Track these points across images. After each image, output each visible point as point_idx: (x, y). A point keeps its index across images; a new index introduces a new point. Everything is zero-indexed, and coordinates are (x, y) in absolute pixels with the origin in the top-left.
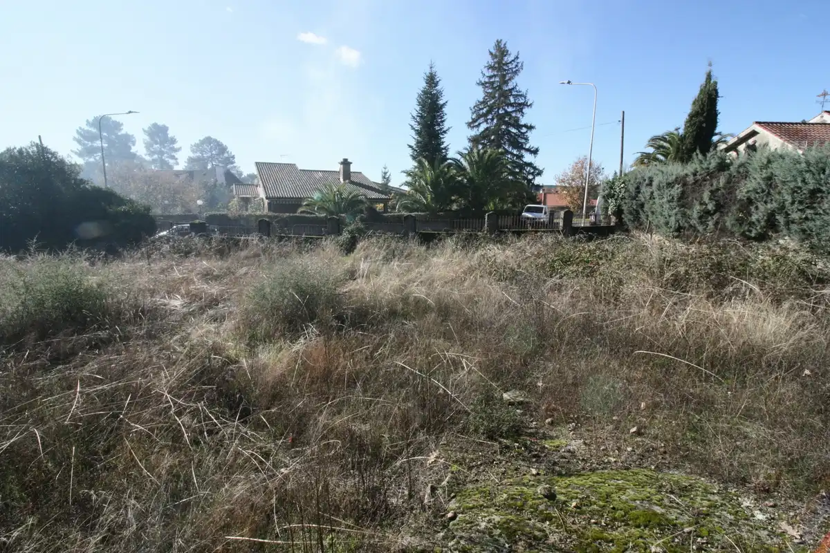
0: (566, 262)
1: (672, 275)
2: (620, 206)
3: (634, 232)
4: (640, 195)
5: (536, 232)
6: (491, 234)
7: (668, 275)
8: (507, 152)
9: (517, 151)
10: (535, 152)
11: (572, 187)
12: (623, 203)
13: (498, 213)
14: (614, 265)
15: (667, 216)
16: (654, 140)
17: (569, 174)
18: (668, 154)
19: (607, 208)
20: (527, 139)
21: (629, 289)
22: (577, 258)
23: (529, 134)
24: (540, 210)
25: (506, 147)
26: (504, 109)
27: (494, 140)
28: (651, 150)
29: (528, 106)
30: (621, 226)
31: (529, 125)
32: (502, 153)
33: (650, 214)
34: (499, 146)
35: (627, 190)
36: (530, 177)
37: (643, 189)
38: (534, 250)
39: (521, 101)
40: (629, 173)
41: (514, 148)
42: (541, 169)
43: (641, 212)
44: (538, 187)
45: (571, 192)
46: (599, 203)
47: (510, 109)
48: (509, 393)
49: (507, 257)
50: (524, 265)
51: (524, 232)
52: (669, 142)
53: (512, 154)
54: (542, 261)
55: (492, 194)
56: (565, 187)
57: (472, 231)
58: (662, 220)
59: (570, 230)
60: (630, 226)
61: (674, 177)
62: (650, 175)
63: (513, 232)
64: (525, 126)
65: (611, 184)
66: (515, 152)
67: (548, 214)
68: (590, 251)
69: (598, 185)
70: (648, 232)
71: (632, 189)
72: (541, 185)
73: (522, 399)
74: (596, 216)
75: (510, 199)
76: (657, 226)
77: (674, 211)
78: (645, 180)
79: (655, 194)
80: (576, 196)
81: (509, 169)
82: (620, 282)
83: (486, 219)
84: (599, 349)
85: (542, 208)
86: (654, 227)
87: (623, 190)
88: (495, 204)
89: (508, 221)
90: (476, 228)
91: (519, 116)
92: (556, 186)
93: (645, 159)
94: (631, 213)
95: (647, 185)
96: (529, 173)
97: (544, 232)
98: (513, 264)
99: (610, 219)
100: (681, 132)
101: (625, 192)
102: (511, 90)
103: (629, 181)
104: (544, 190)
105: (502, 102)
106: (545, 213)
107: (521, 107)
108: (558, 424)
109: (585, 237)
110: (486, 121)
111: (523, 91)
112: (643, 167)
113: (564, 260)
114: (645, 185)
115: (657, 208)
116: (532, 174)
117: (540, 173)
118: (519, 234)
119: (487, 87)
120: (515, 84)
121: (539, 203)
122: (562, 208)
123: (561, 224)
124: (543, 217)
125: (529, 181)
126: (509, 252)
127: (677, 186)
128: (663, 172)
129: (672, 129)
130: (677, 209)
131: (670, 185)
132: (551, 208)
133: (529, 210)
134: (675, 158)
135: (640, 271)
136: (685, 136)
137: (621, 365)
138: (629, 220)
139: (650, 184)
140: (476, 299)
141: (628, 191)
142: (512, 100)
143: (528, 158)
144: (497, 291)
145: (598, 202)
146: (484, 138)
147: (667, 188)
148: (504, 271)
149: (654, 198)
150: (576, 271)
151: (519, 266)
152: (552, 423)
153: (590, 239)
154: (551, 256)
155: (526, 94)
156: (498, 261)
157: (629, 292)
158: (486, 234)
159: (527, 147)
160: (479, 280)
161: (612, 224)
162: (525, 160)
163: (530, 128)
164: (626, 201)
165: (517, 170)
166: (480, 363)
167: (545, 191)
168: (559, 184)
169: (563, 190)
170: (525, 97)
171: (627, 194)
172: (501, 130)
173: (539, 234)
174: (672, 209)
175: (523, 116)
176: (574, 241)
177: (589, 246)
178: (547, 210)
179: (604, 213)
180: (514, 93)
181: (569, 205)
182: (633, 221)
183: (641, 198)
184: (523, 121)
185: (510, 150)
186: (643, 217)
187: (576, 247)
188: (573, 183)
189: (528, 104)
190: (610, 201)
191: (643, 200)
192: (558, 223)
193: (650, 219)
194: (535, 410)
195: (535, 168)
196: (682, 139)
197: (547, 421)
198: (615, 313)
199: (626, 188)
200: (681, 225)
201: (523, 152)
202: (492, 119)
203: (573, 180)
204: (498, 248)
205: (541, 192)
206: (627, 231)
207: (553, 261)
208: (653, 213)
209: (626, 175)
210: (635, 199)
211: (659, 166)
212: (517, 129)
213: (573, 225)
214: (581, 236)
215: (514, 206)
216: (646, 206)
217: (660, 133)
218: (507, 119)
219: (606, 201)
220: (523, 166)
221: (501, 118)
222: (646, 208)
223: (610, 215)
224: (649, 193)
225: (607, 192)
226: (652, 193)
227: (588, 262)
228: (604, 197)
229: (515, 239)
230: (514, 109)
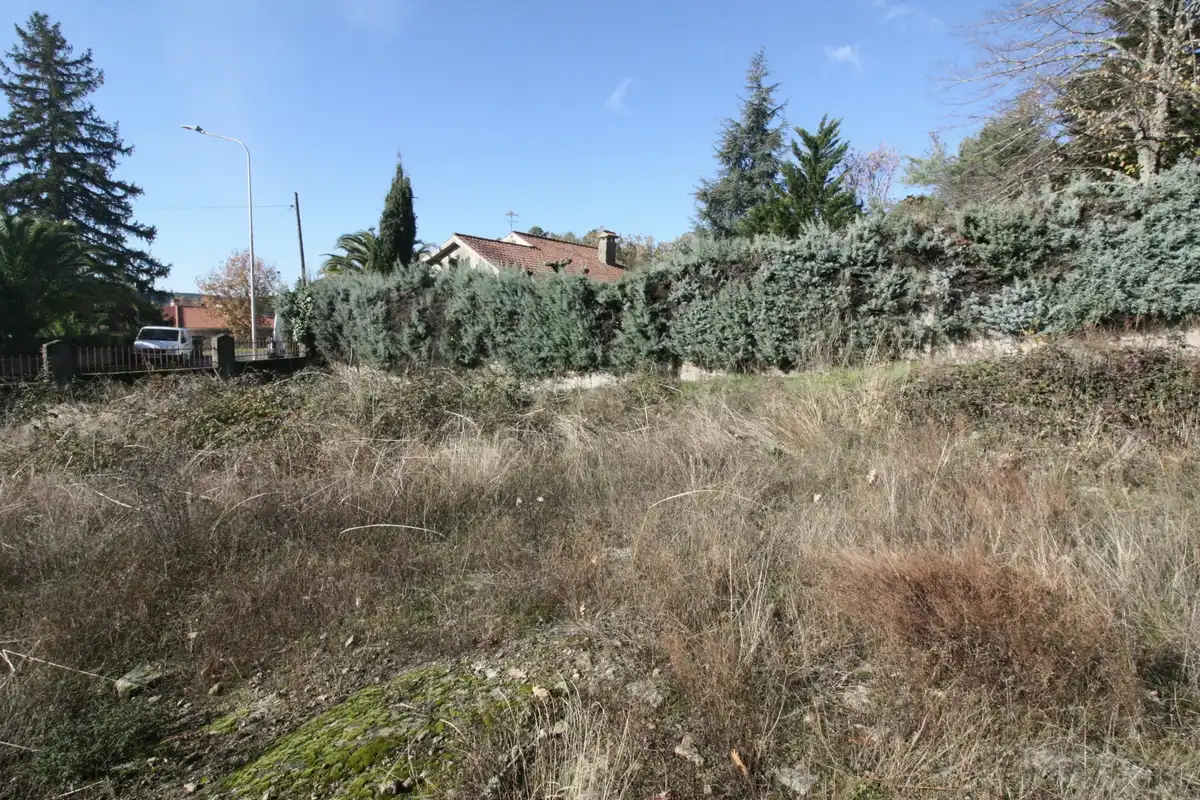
0: (226, 419)
1: (382, 419)
2: (308, 328)
3: (335, 366)
4: (335, 314)
5: (165, 374)
6: (61, 383)
7: (376, 419)
8: (84, 228)
9: (109, 228)
10: (149, 234)
11: (230, 298)
12: (312, 324)
13: (72, 343)
14: (304, 414)
15: (373, 342)
16: (345, 240)
17: (223, 277)
18: (367, 261)
19: (290, 333)
20: (127, 209)
21: (329, 447)
22: (246, 412)
23: (130, 200)
24: (173, 336)
25: (82, 218)
26: (68, 147)
27: (47, 199)
28: (343, 253)
29: (123, 152)
30: (314, 359)
31: (129, 185)
32: (70, 229)
33: (351, 338)
34: (65, 214)
35: (316, 307)
36: (144, 277)
37: (339, 305)
38: (164, 405)
39: (106, 139)
40: (316, 282)
41: (99, 221)
42: (164, 265)
43: (338, 335)
44: (163, 296)
45: (230, 306)
46: (278, 323)
47: (81, 149)
48: (127, 676)
49: (104, 424)
50: (142, 435)
51: (138, 376)
52: (364, 245)
53: (98, 232)
54: (179, 423)
55: (58, 307)
56: (218, 297)
57: (10, 381)
58: (369, 348)
59: (232, 367)
60: (328, 357)
61: (375, 291)
62: (343, 287)
63: (115, 378)
64: (121, 185)
65: (292, 298)
66: (103, 229)
67: (189, 341)
68: (265, 398)
69: (273, 297)
70: (352, 364)
71: (323, 304)
72: (168, 290)
73: (158, 676)
74: (274, 344)
75: (104, 316)
76: (362, 355)
77: (381, 336)
78: (339, 293)
79: (355, 312)
80: (239, 313)
81: (93, 260)
82: (316, 438)
83: (45, 356)
84: (289, 544)
85: (177, 332)
86: (359, 357)
87: (310, 306)
88: (64, 325)
89: (102, 356)
90: (18, 375)
91: (104, 165)
92: (199, 296)
93: (335, 264)
94: (326, 339)
95: (343, 300)
96: (140, 270)
97: (182, 373)
98: (116, 435)
99: (297, 348)
100: (377, 233)
101: (313, 309)
102: (80, 115)
103: (318, 293)
104: (176, 301)
105: (62, 134)
106: (183, 341)
107: (109, 150)
108: (231, 687)
109: (257, 377)
110: (25, 162)
111: (109, 122)
112: (335, 275)
113: (222, 417)
114: (339, 300)
115: (358, 330)
116: (147, 272)
117: (163, 272)
118: (129, 381)
119: (19, 95)
120: (88, 107)
121: (171, 323)
122: (216, 332)
123: (215, 358)
124: (180, 348)
125: (143, 285)
126: (106, 416)
127: (380, 303)
128: (360, 284)
129: (366, 230)
130: (385, 332)
131: (372, 301)
132: (196, 331)
133: (148, 336)
134: (374, 267)
135: (342, 419)
136: (382, 240)
137: (323, 556)
138: (326, 348)
139: (346, 299)
140: (30, 518)
141: (318, 307)
142: (85, 134)
143: (133, 243)
144: (80, 493)
145: (276, 322)
146: (22, 193)
147: (369, 305)
148: (98, 453)
149: (354, 318)
150: (245, 432)
151: (132, 437)
152: (220, 692)
153: (267, 379)
154: (199, 413)
155: (115, 129)
156: (83, 434)
157: (329, 450)
158: (48, 385)
159: (130, 222)
160: (35, 480)
161: (301, 355)
162: (127, 246)
163: (133, 191)
164: (318, 322)
165: (112, 263)
166: (48, 645)
167: (181, 303)
168: (204, 292)
169: (215, 303)
170: (115, 135)
171: (316, 312)
172: (64, 184)
173: (171, 377)
174: (379, 333)
175: (113, 167)
176: (239, 384)
177: (263, 391)
178: (186, 335)
179: (286, 339)
180: (86, 121)
181: (230, 327)
182: (331, 350)
183: (338, 318)
184: (114, 176)
185: (91, 223)
186: (343, 343)
187: (242, 394)
188: (232, 292)
189: (124, 147)
190: (293, 321)
191: (340, 320)
192: (209, 358)
193: (353, 346)
194: (188, 682)
195: (151, 262)
196: (379, 242)
197: (211, 691)
198: (311, 484)
199: (314, 304)
200: (392, 352)
201: (122, 232)
202: (40, 160)
203: (231, 287)
204: (82, 410)
205: (172, 304)
206: (324, 364)
207: (202, 420)
208: (355, 338)
209: (311, 285)
210: (329, 319)
211: (355, 275)
212: (103, 189)
213: (237, 359)
214: (251, 375)
215: (114, 328)
216: (345, 328)
217: (352, 231)
218: (75, 166)
219: (288, 322)
220: (126, 256)
221: (62, 162)
222: (346, 331)
223: (296, 343)
224: (347, 312)
225: (286, 308)
226: (351, 311)
227: (264, 415)
228: (283, 315)
229: (121, 390)
230: (92, 151)
